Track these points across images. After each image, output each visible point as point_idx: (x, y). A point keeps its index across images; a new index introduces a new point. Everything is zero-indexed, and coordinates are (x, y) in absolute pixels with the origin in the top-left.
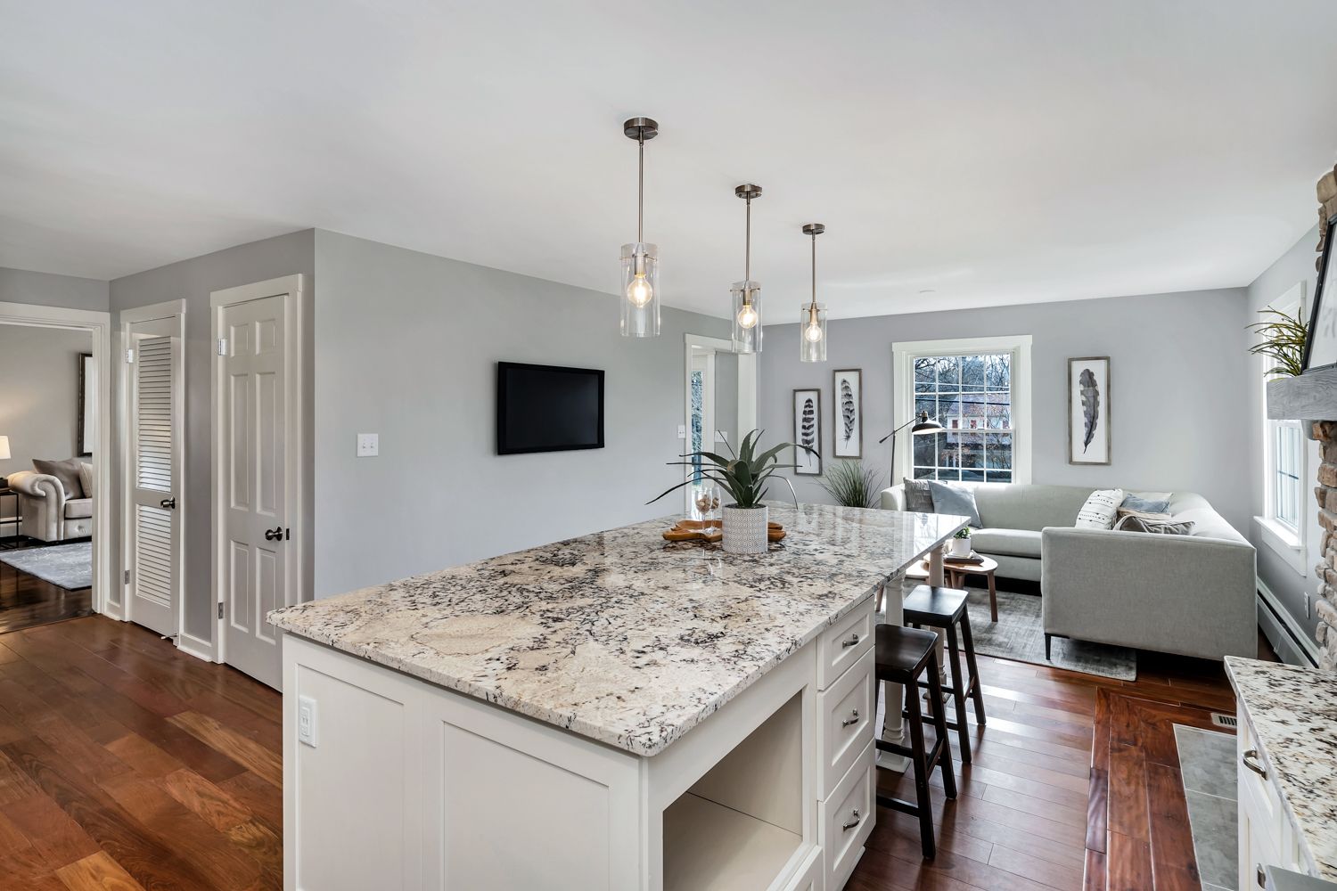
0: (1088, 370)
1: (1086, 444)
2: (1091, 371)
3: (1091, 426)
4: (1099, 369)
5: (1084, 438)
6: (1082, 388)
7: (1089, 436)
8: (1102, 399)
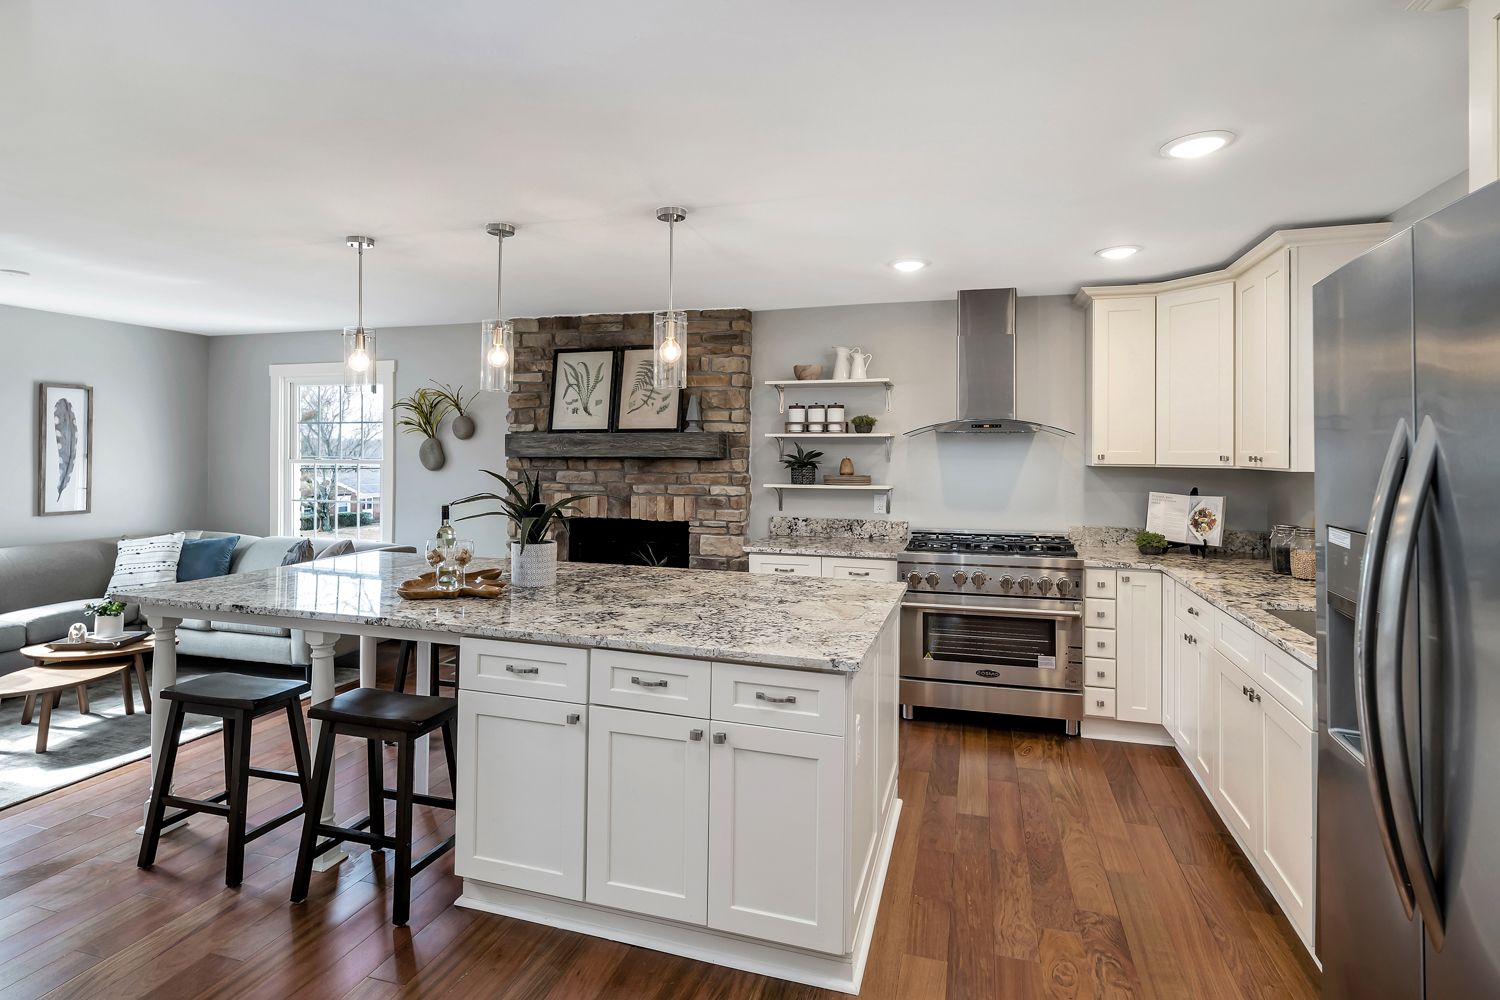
0: (65, 400)
1: (61, 489)
2: (69, 400)
3: (67, 466)
4: (77, 399)
5: (58, 483)
6: (57, 421)
7: (64, 480)
8: (80, 434)
